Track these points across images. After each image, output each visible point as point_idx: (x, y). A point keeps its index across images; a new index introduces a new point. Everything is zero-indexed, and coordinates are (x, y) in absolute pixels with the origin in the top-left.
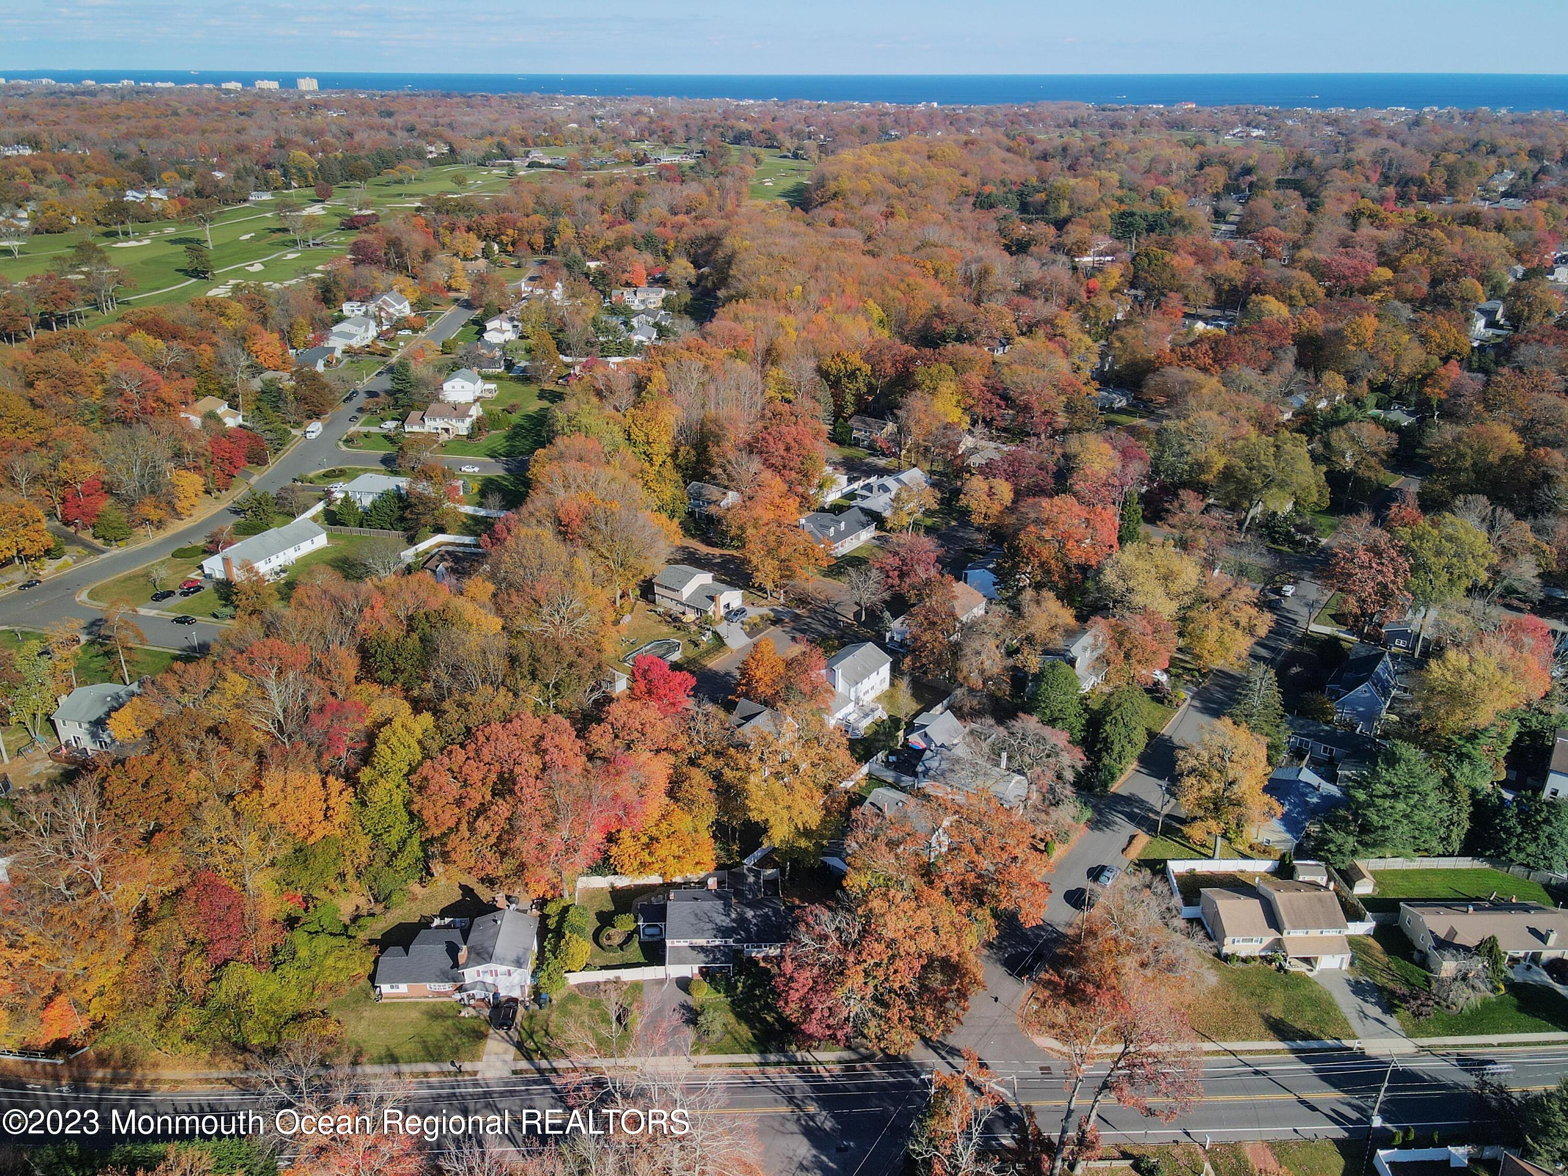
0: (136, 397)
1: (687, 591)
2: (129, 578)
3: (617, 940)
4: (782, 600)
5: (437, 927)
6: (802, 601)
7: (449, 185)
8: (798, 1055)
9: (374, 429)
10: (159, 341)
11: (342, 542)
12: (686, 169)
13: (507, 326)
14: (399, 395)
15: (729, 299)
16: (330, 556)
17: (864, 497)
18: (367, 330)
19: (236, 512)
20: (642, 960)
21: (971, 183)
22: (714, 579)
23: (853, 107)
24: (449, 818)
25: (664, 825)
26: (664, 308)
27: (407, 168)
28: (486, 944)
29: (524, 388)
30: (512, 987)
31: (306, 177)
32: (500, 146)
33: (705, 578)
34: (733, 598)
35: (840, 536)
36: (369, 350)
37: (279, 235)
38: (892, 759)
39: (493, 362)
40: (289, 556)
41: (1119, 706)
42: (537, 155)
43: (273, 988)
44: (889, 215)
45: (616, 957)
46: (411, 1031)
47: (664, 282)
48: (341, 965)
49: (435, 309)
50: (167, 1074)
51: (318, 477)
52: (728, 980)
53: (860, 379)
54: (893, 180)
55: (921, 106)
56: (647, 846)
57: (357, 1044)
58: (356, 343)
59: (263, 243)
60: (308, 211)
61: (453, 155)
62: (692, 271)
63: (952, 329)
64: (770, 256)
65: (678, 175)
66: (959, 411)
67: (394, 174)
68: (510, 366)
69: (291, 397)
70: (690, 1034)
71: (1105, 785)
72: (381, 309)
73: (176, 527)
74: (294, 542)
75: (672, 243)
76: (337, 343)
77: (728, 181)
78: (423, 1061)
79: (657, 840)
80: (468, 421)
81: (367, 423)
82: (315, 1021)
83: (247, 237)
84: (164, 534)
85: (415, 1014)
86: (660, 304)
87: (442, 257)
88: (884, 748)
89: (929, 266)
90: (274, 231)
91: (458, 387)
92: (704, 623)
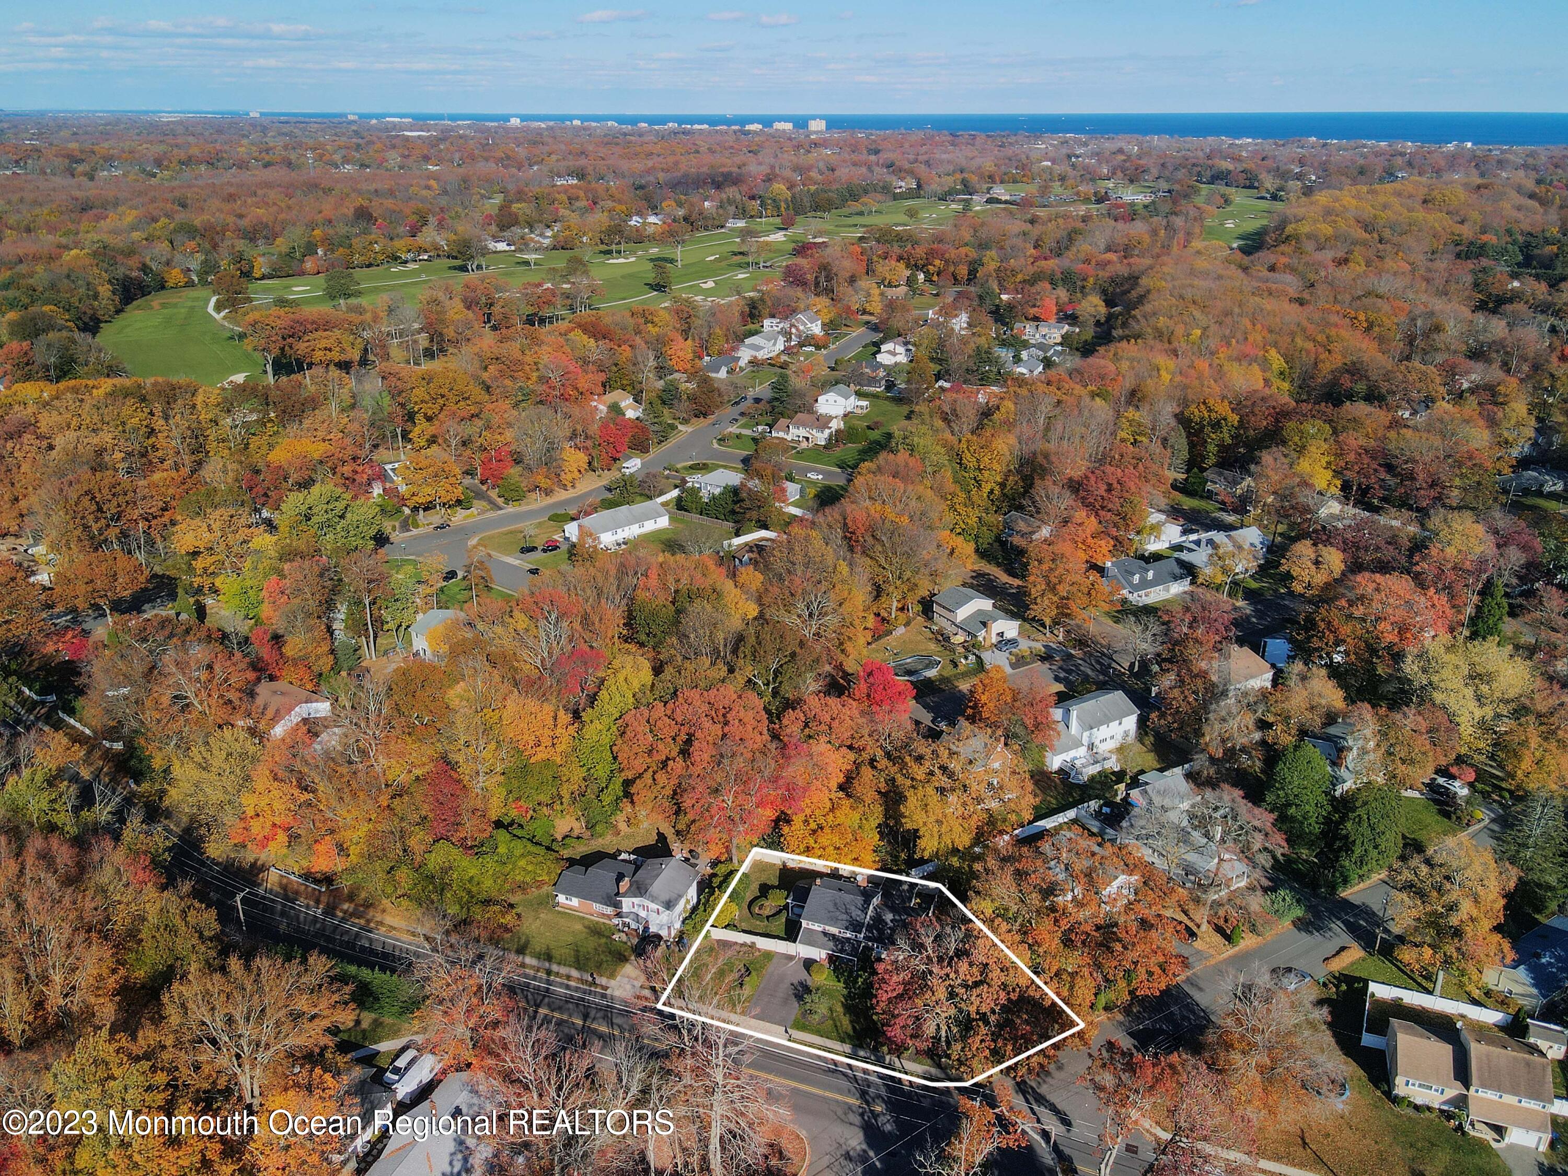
0: (558, 385)
1: (963, 613)
2: (511, 532)
3: (767, 912)
4: (1061, 638)
5: (623, 861)
6: (1081, 643)
7: (904, 218)
8: (888, 1058)
9: (747, 432)
10: (592, 340)
11: (681, 526)
12: (1139, 208)
13: (900, 349)
14: (776, 404)
15: (1121, 339)
16: (664, 537)
17: (1190, 550)
18: (774, 344)
19: (610, 490)
20: (783, 935)
21: (1467, 232)
22: (994, 606)
23: (1364, 146)
24: (639, 764)
25: (830, 817)
26: (1061, 344)
27: (870, 202)
28: (648, 881)
29: (896, 408)
30: (661, 926)
31: (778, 208)
32: (964, 182)
33: (986, 604)
34: (1010, 628)
35: (1145, 584)
36: (771, 363)
37: (740, 257)
38: (1106, 810)
39: (873, 381)
40: (632, 531)
41: (1365, 803)
42: (1000, 192)
43: (472, 872)
44: (1343, 262)
45: (761, 925)
46: (570, 939)
47: (1072, 319)
48: (530, 868)
49: (844, 330)
50: (389, 920)
51: (685, 468)
52: (851, 972)
53: (1225, 429)
54: (1367, 227)
55: (1451, 147)
56: (814, 832)
57: (527, 936)
58: (761, 355)
59: (724, 263)
60: (772, 238)
61: (918, 192)
62: (1103, 310)
63: (1361, 387)
64: (1182, 297)
65: (1131, 214)
66: (1329, 474)
67: (856, 206)
68: (890, 386)
69: (685, 397)
70: (795, 1008)
71: (1333, 888)
72: (792, 326)
73: (561, 495)
74: (640, 520)
75: (1091, 280)
76: (745, 355)
77: (1178, 221)
78: (570, 966)
79: (822, 828)
80: (827, 432)
81: (743, 426)
82: (497, 908)
83: (712, 258)
84: (549, 500)
85: (578, 927)
86: (1059, 340)
87: (865, 283)
88: (1097, 797)
89: (1362, 317)
90: (735, 254)
91: (831, 401)
92: (972, 646)
